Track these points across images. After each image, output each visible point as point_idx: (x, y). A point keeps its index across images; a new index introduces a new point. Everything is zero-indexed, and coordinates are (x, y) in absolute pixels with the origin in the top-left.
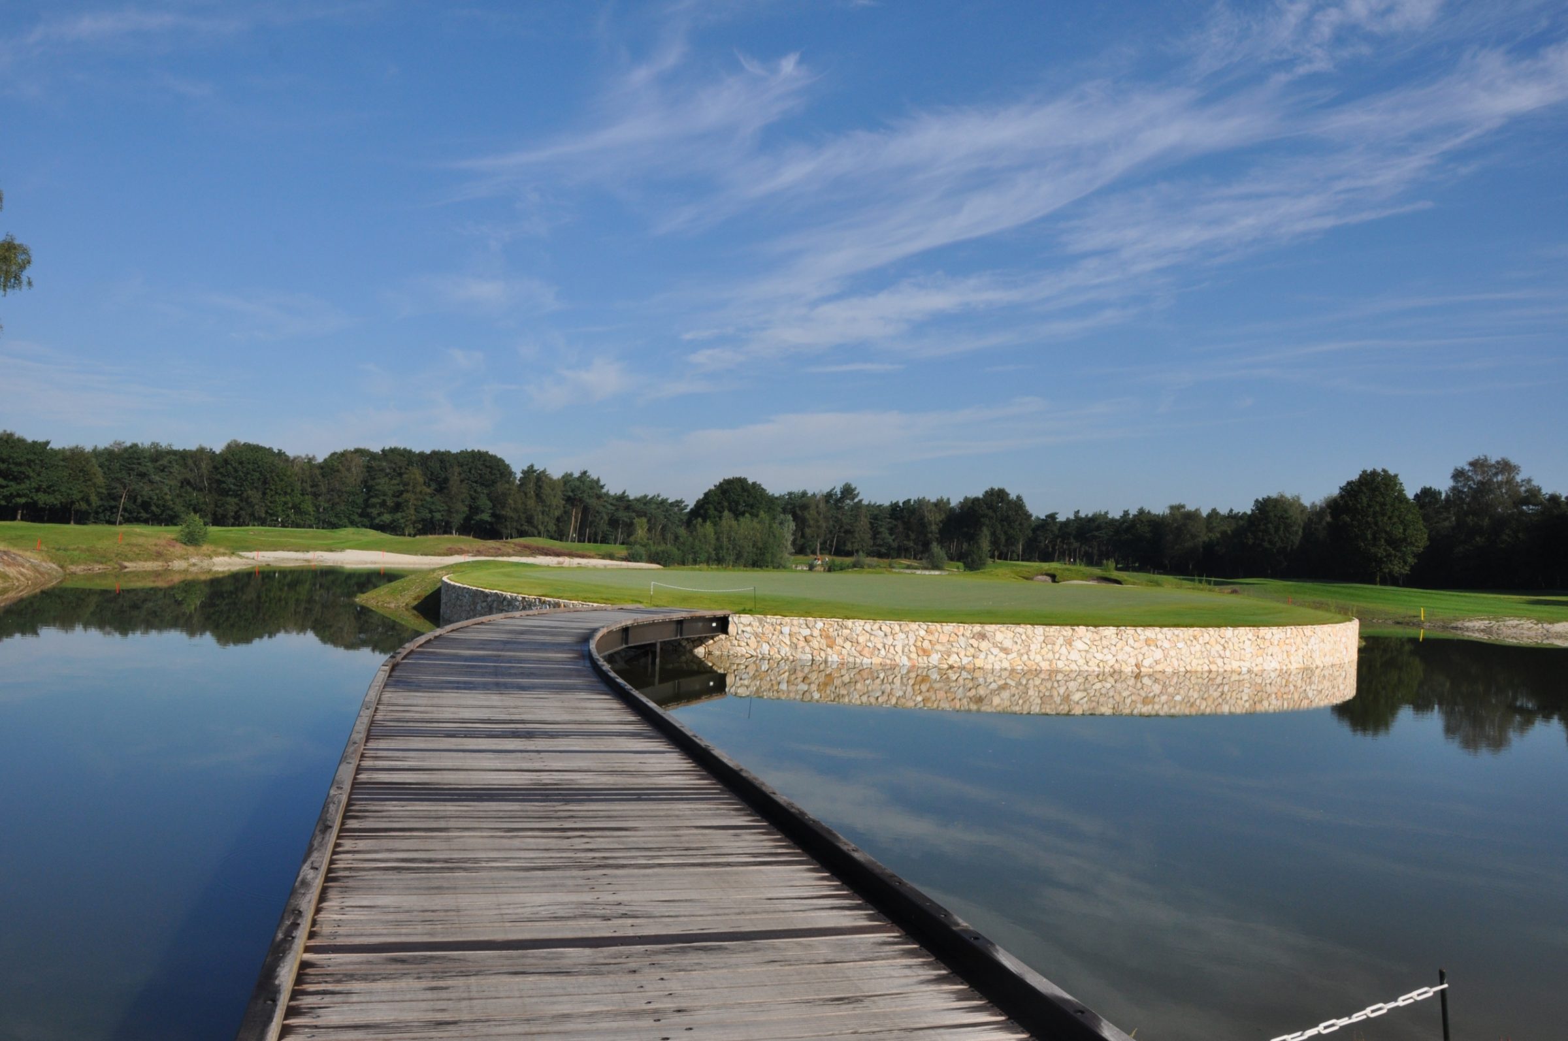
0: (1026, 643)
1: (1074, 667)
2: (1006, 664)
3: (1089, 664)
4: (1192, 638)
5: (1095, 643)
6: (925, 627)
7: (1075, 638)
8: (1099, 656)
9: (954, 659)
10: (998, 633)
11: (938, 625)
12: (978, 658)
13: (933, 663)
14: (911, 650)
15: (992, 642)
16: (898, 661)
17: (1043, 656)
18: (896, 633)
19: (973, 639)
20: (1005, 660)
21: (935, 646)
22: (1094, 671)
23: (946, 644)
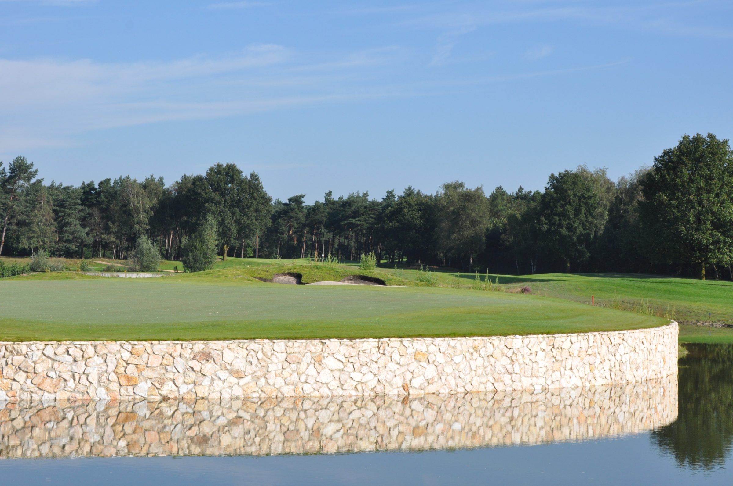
0: (263, 363)
1: (325, 391)
2: (238, 392)
3: (345, 387)
4: (472, 350)
5: (351, 360)
6: (130, 347)
7: (326, 355)
8: (357, 376)
9: (168, 389)
10: (227, 352)
11: (147, 344)
12: (201, 384)
13: (140, 394)
14: (110, 378)
15: (219, 364)
16: (92, 394)
17: (286, 378)
18: (90, 358)
19: (194, 361)
20: (236, 386)
21: (143, 372)
22: (350, 396)
23: (158, 368)
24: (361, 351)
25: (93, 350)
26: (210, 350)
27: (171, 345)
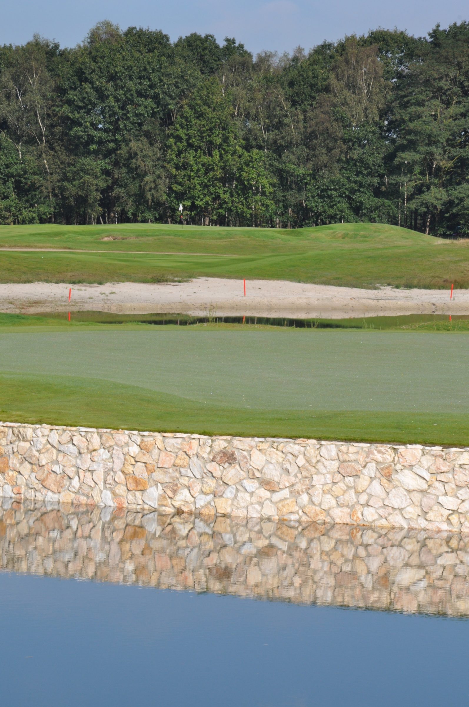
0: (305, 473)
1: (397, 520)
2: (270, 511)
3: (428, 517)
5: (441, 477)
6: (139, 440)
7: (398, 467)
8: (450, 503)
9: (182, 499)
10: (256, 454)
11: (158, 437)
12: (221, 496)
13: (149, 503)
14: (116, 480)
15: (245, 469)
16: (97, 499)
17: (337, 497)
18: (95, 450)
19: (214, 463)
20: (268, 502)
21: (154, 474)
22: (439, 531)
23: (171, 470)
24: (457, 466)
25: (99, 440)
26: (234, 450)
27: (187, 439)
